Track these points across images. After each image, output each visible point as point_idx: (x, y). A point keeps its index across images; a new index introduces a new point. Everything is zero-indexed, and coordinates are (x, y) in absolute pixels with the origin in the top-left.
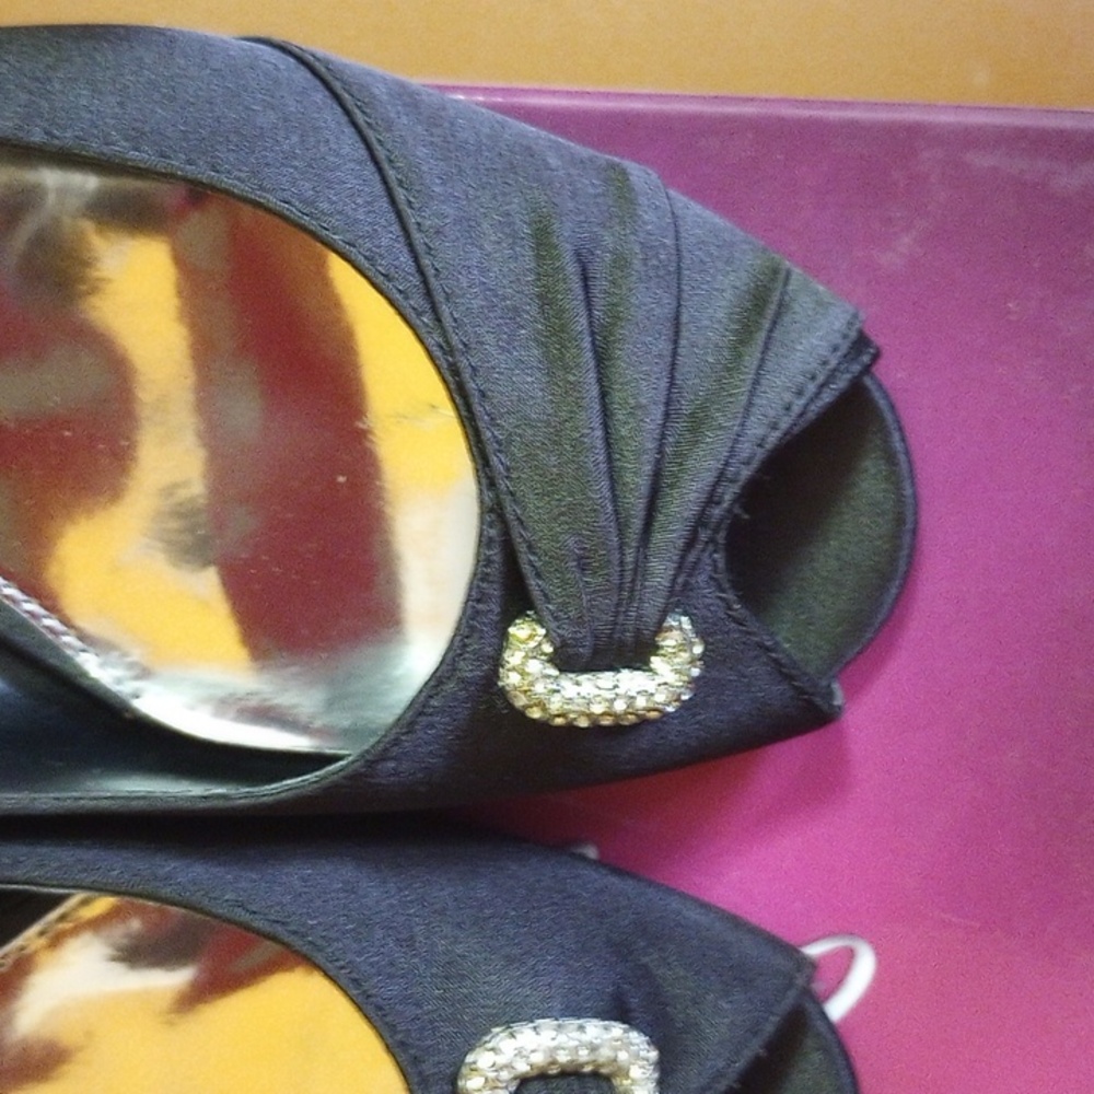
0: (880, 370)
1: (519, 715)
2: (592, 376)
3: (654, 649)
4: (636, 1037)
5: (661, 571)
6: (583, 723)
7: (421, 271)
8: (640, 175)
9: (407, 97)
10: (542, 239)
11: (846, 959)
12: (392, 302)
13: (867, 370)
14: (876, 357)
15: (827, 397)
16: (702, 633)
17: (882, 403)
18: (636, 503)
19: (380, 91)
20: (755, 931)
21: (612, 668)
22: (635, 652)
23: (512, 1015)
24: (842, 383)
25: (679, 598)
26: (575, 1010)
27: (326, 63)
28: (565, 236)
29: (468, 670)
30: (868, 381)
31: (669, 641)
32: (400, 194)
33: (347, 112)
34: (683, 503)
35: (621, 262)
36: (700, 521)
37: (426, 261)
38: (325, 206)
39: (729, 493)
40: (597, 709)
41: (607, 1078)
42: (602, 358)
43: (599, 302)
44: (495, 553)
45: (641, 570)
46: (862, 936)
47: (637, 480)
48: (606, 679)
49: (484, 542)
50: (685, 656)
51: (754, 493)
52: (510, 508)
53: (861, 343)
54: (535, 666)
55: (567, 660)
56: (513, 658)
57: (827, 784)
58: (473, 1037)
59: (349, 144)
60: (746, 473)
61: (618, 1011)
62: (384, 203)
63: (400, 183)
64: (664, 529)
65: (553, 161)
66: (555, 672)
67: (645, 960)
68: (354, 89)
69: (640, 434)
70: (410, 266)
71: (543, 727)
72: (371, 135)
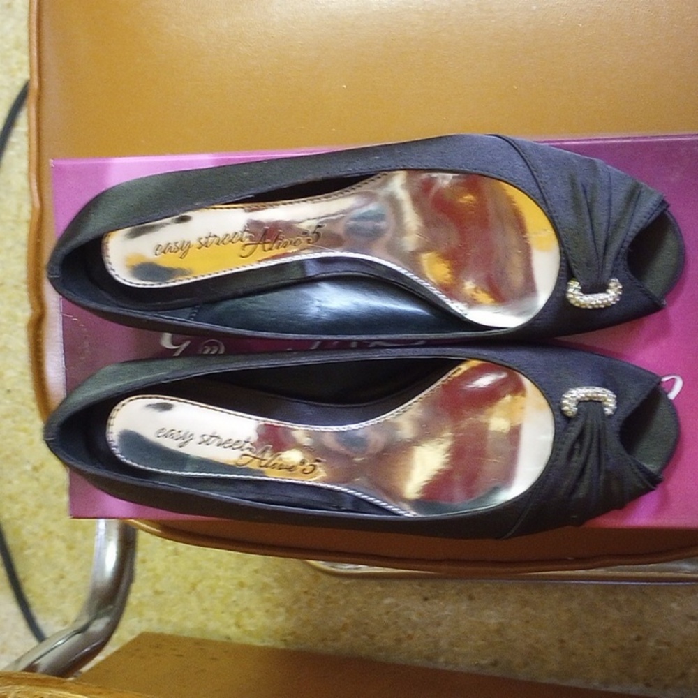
0: (669, 209)
1: (572, 305)
2: (588, 217)
3: (608, 287)
4: (609, 391)
5: (609, 266)
6: (590, 307)
7: (541, 193)
8: (599, 162)
9: (535, 147)
10: (573, 183)
11: (673, 382)
12: (535, 202)
13: (665, 210)
14: (668, 206)
15: (653, 218)
16: (622, 282)
17: (671, 219)
18: (601, 249)
19: (527, 146)
20: (644, 370)
21: (597, 293)
22: (603, 289)
23: (575, 386)
24: (657, 213)
25: (614, 274)
26: (592, 384)
27: (513, 141)
28: (579, 180)
29: (559, 295)
30: (667, 213)
31: (612, 285)
32: (535, 173)
33: (520, 154)
34: (614, 248)
35: (594, 186)
36: (619, 253)
37: (543, 190)
38: (516, 178)
39: (626, 245)
40: (594, 303)
41: (600, 402)
42: (590, 212)
43: (589, 197)
44: (564, 264)
45: (603, 266)
46: (679, 375)
47: (601, 242)
48: (596, 295)
49: (561, 261)
50: (616, 289)
51: (632, 245)
52: (568, 252)
53: (663, 202)
54: (576, 292)
55: (586, 290)
56: (571, 290)
57: (665, 330)
58: (566, 390)
59: (521, 162)
60: (631, 239)
61: (604, 386)
62: (531, 177)
63: (532, 166)
64: (609, 255)
65: (575, 161)
66: (582, 294)
67: (611, 374)
68: (522, 147)
69: (601, 230)
70: (539, 192)
71: (579, 308)
72: (526, 159)
